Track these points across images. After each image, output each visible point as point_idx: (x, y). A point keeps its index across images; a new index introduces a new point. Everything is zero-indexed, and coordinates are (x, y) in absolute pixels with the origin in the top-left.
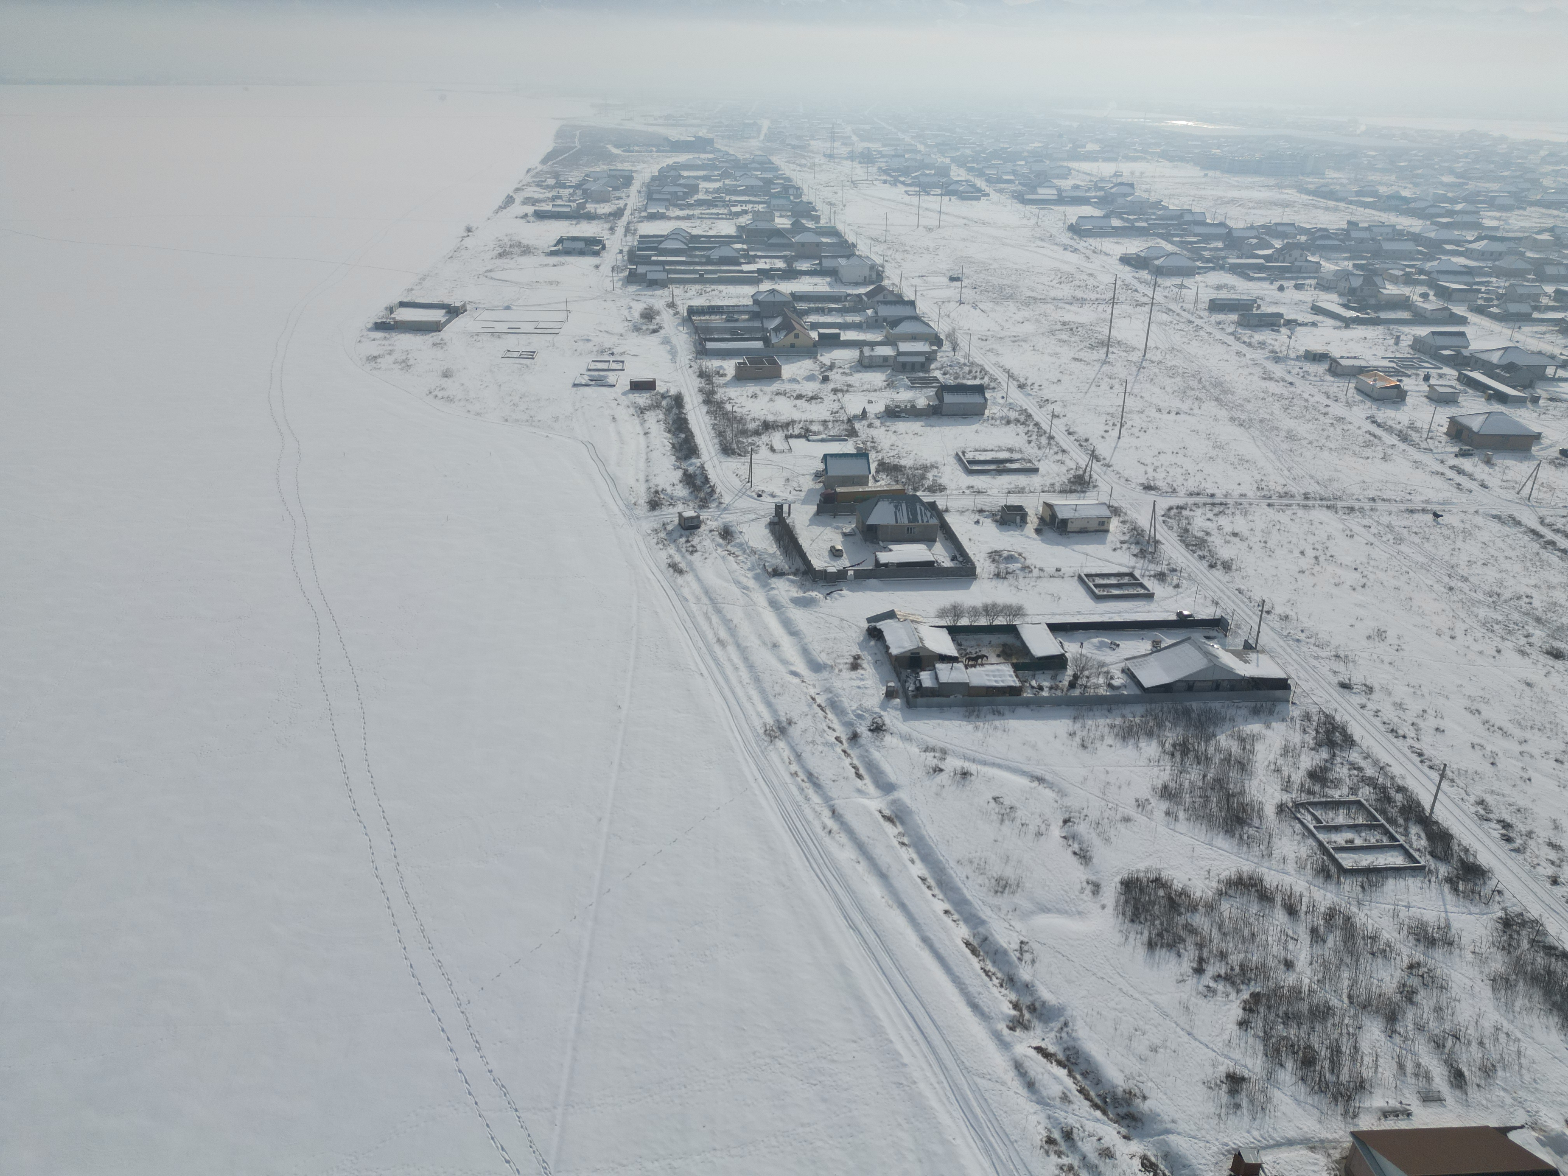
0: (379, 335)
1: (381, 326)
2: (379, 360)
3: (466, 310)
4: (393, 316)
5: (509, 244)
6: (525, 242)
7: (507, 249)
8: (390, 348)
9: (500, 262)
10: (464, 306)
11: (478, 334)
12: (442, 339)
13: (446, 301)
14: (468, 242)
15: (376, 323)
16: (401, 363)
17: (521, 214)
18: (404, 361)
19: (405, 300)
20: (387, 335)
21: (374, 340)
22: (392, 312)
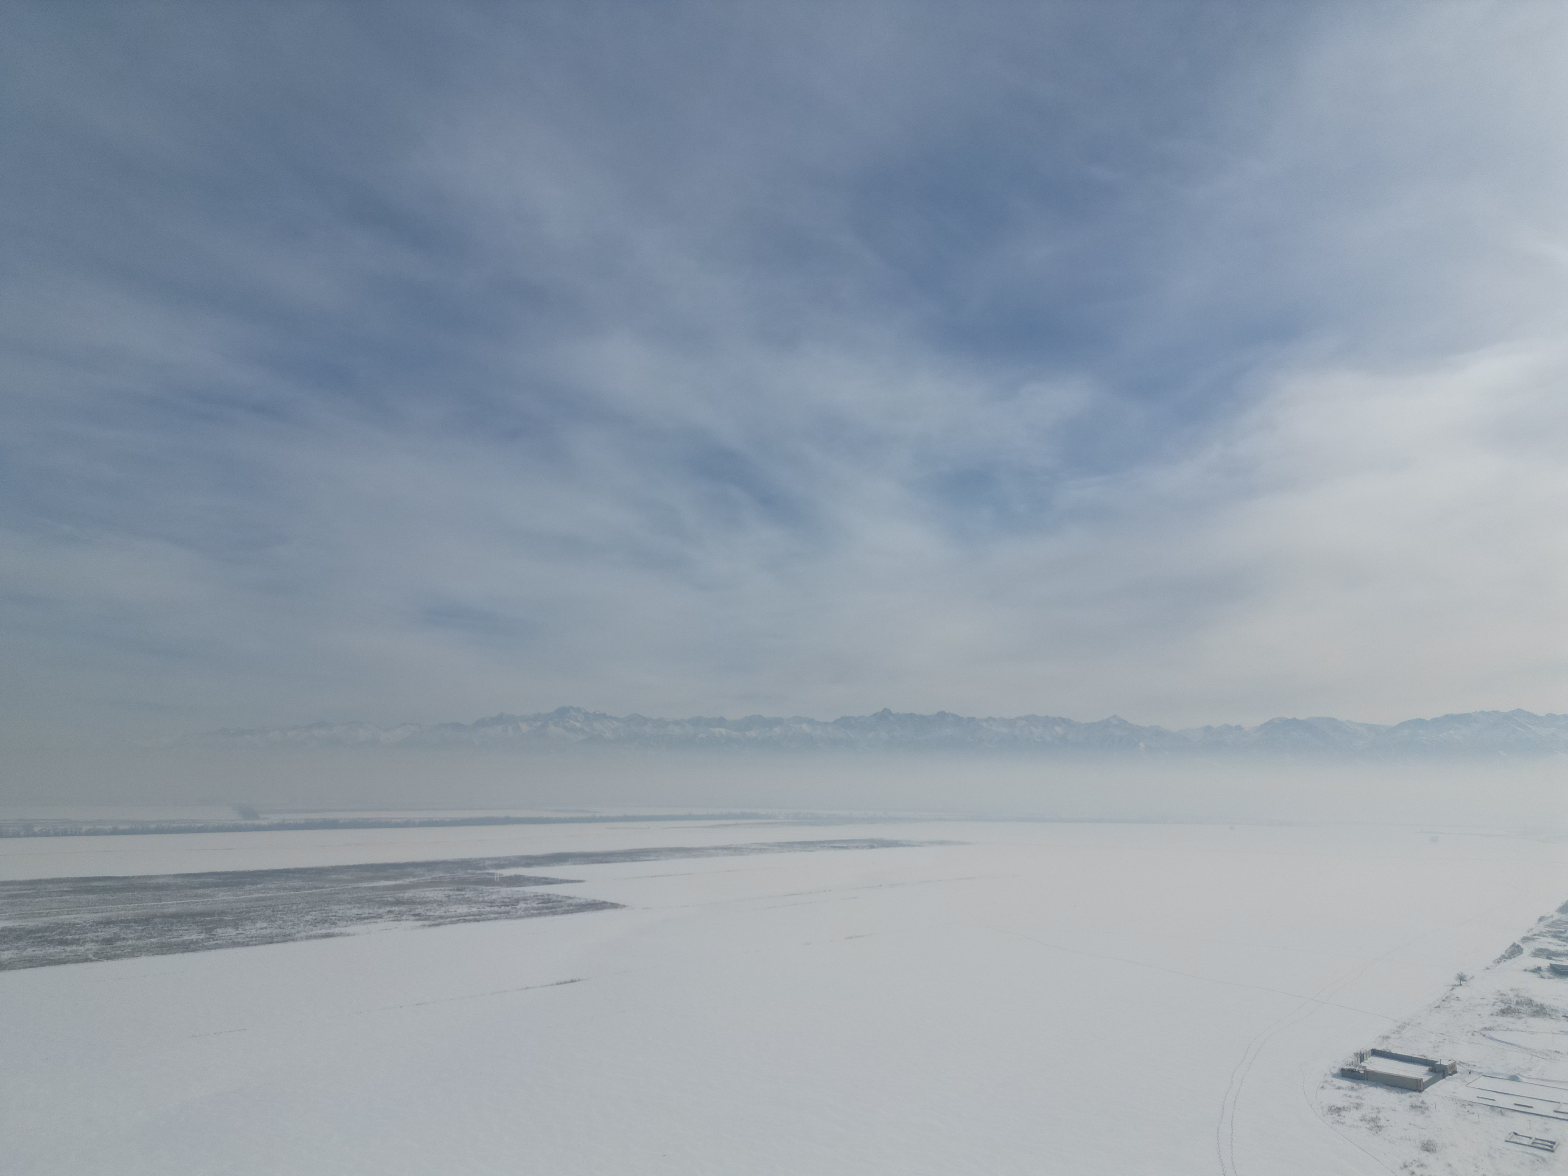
0: (1346, 1083)
1: (1348, 1074)
2: (1343, 1113)
3: (1455, 1072)
4: (1363, 1064)
5: (1515, 999)
6: (1538, 1000)
7: (1513, 1006)
8: (1358, 1101)
9: (1502, 1020)
10: (1453, 1066)
11: (1471, 1104)
12: (1423, 1102)
13: (1431, 1057)
14: (1459, 992)
15: (1343, 1070)
16: (1369, 1121)
17: (1532, 967)
18: (1373, 1120)
19: (1379, 1048)
20: (1354, 1085)
21: (1339, 1088)
22: (1362, 1059)
